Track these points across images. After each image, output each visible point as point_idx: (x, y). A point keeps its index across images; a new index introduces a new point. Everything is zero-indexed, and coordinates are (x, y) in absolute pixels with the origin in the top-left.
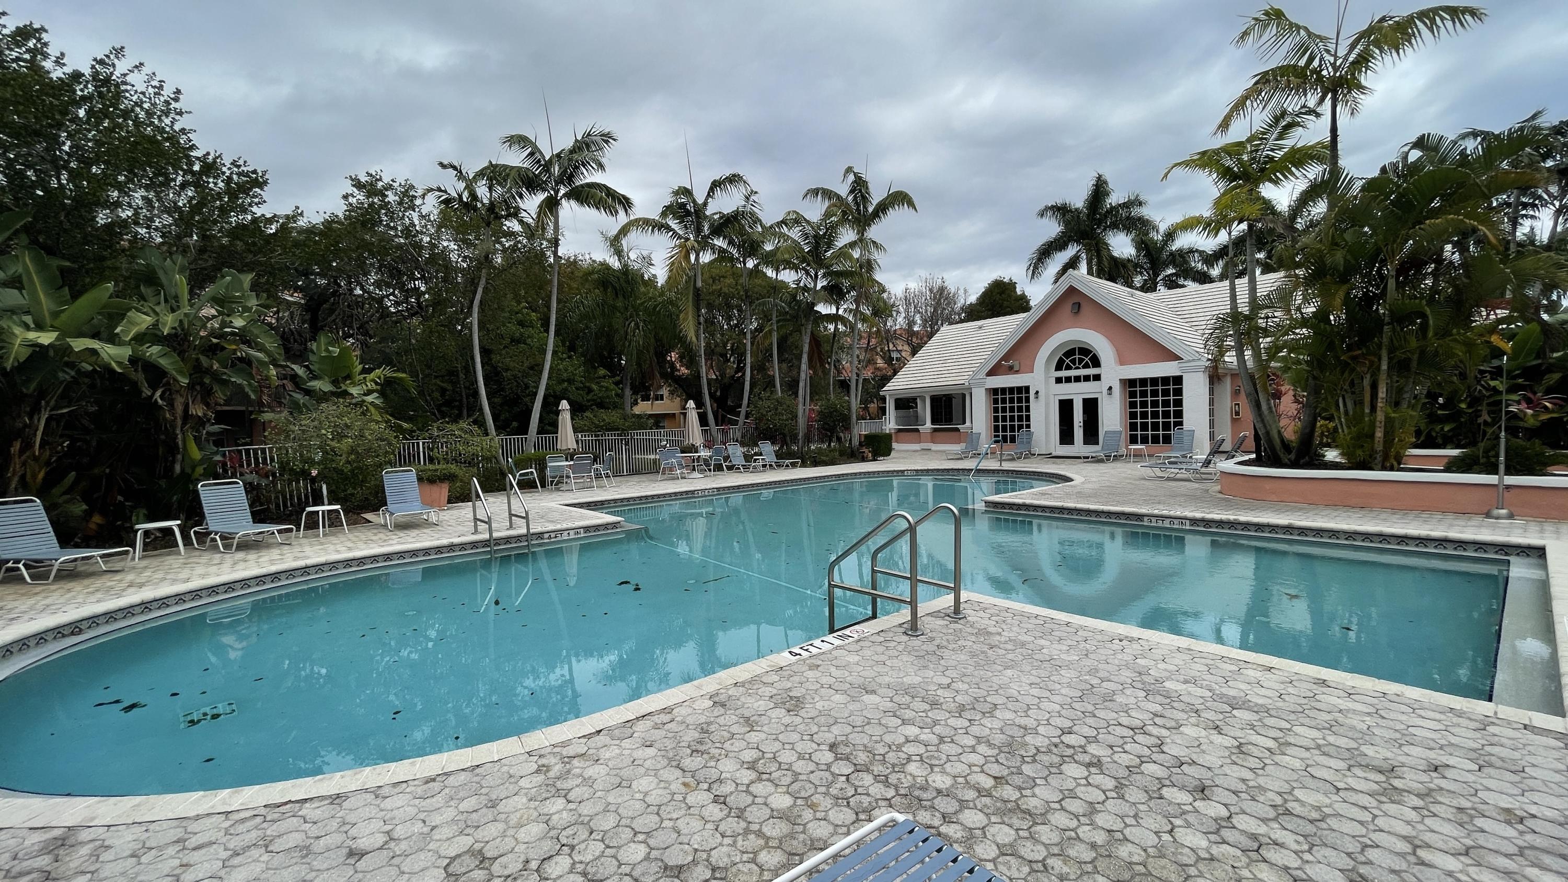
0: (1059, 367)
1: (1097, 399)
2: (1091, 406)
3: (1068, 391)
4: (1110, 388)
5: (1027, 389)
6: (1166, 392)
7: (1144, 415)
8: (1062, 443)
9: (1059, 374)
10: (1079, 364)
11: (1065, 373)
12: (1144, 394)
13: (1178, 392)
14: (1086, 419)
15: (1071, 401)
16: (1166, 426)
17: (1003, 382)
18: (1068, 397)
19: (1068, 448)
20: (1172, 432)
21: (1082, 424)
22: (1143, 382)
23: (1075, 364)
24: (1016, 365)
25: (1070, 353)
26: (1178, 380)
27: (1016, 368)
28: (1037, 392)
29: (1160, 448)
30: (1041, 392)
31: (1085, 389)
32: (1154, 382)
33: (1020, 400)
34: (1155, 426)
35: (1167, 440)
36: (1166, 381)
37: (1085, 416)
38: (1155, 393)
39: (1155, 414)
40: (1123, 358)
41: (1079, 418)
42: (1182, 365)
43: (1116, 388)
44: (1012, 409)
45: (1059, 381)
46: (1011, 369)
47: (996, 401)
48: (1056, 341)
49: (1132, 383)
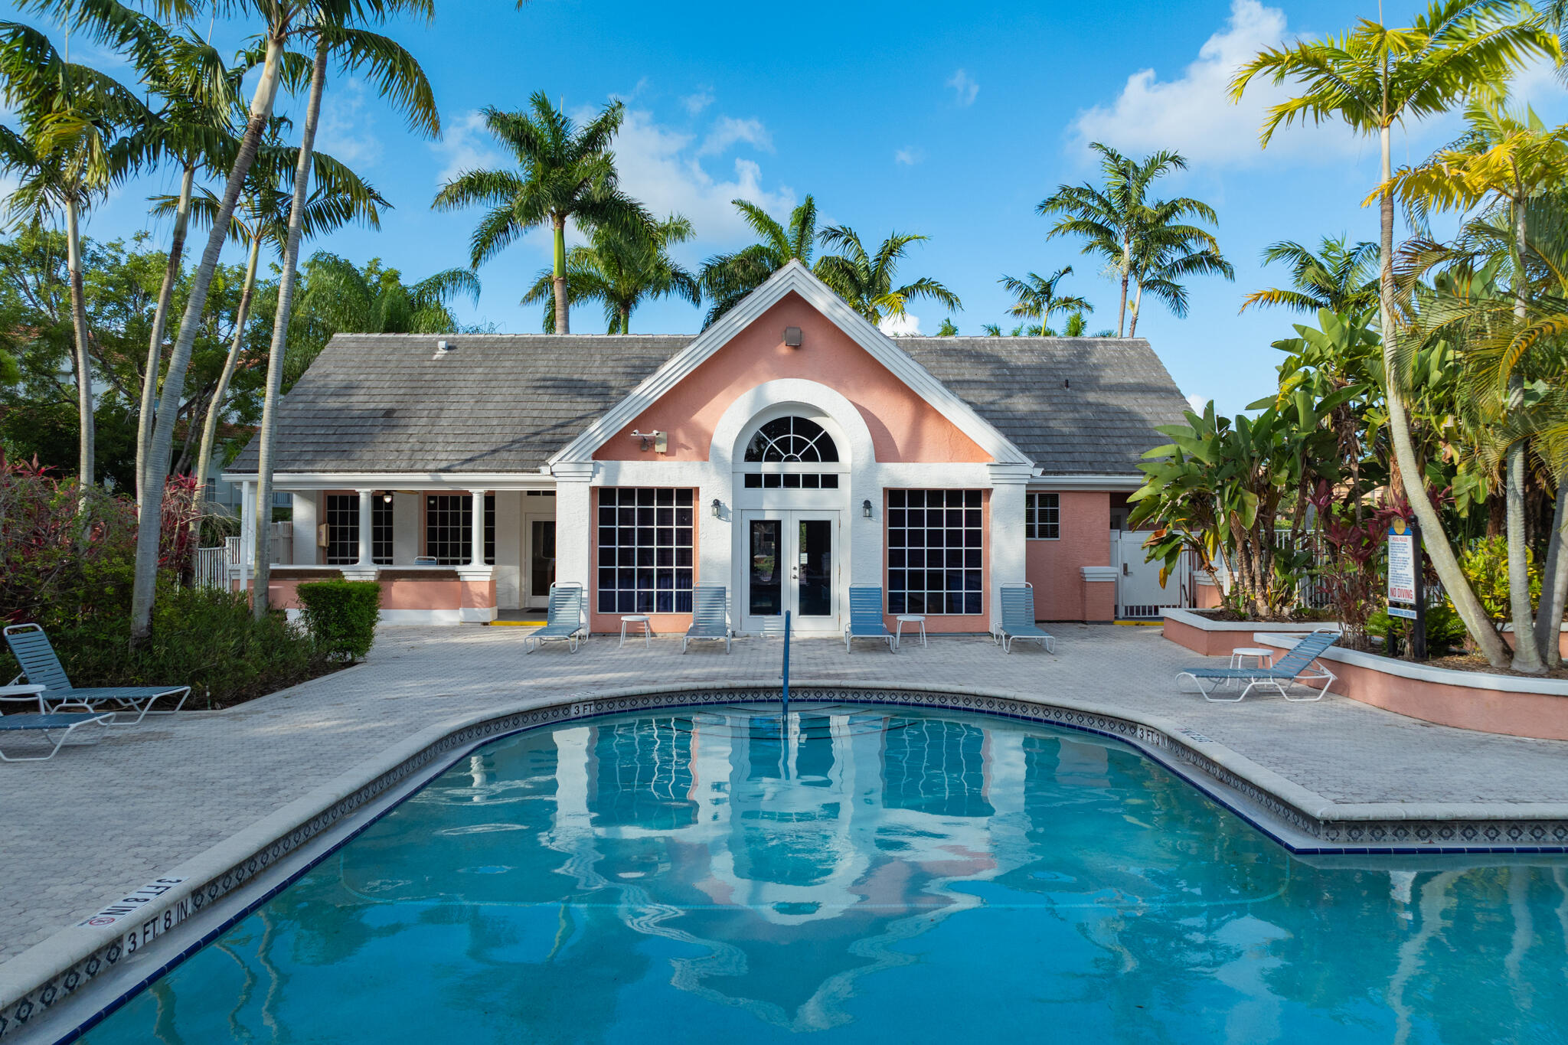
0: (751, 456)
1: (829, 523)
2: (817, 536)
3: (770, 504)
4: (867, 504)
5: (687, 495)
6: (954, 518)
7: (916, 558)
8: (754, 611)
9: (753, 468)
10: (796, 451)
11: (768, 468)
12: (916, 518)
13: (975, 518)
14: (805, 561)
15: (778, 524)
16: (954, 580)
17: (633, 474)
18: (770, 516)
19: (771, 625)
20: (964, 591)
21: (796, 573)
22: (916, 495)
23: (787, 451)
24: (661, 441)
25: (777, 427)
26: (975, 496)
27: (660, 448)
28: (717, 503)
29: (947, 621)
30: (727, 502)
31: (805, 503)
32: (935, 496)
33: (664, 517)
34: (935, 580)
35: (954, 607)
36: (954, 496)
37: (805, 556)
38: (935, 518)
39: (935, 558)
40: (883, 449)
41: (793, 559)
42: (995, 470)
43: (879, 504)
44: (646, 537)
45: (752, 481)
46: (645, 449)
47: (606, 517)
48: (759, 396)
49: (895, 496)
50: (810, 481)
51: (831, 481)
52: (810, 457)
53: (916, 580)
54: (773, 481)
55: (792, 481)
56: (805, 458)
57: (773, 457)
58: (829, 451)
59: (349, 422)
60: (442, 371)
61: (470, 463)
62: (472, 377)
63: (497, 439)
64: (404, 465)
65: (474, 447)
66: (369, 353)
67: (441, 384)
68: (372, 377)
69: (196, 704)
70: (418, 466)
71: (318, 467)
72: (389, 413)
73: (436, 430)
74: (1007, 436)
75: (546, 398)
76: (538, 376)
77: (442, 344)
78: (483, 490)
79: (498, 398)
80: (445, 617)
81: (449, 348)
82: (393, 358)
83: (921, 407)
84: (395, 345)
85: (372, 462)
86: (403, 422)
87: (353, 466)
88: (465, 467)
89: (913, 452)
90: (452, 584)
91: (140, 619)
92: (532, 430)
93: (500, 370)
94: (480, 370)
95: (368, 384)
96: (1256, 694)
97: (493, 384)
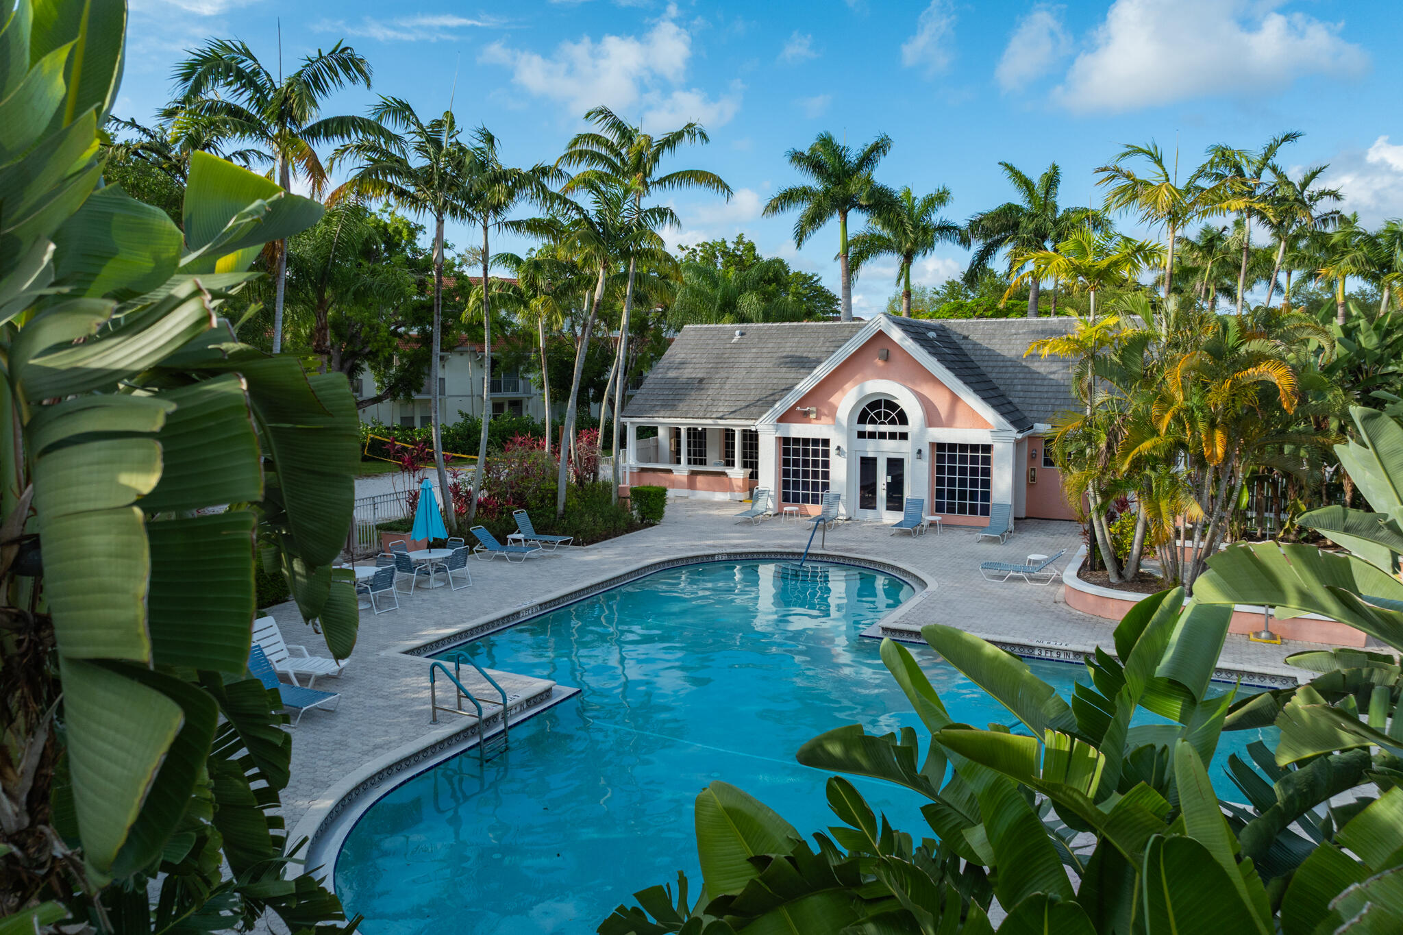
0: (862, 420)
1: (903, 459)
2: (895, 466)
3: (871, 448)
4: (920, 452)
5: (826, 442)
6: (974, 460)
7: (952, 482)
8: (862, 507)
9: (862, 428)
10: (885, 419)
11: (869, 428)
12: (952, 459)
13: (987, 460)
14: (890, 481)
15: (874, 459)
16: (973, 496)
17: (798, 430)
18: (870, 455)
19: (869, 513)
20: (979, 503)
21: (885, 487)
22: (952, 447)
23: (880, 419)
24: (813, 412)
25: (875, 405)
26: (987, 448)
27: (813, 416)
28: (839, 448)
29: (966, 519)
30: (844, 448)
31: (890, 448)
32: (963, 447)
33: (816, 453)
34: (963, 495)
35: (973, 511)
36: (975, 448)
37: (890, 477)
38: (963, 459)
39: (963, 483)
40: (932, 418)
41: (883, 479)
42: (994, 434)
43: (926, 451)
44: (806, 463)
45: (861, 435)
46: (804, 417)
47: (786, 452)
48: (861, 390)
49: (940, 446)
50: (893, 436)
51: (904, 436)
52: (892, 422)
53: (952, 494)
54: (872, 435)
55: (882, 435)
56: (890, 423)
57: (873, 421)
58: (903, 419)
59: (681, 386)
60: (735, 351)
61: (733, 413)
62: (749, 355)
63: (751, 399)
64: (701, 415)
65: (738, 403)
66: (699, 339)
67: (731, 360)
68: (698, 356)
69: (576, 543)
70: (708, 416)
71: (661, 414)
72: (701, 381)
73: (723, 391)
74: (1002, 414)
75: (784, 370)
76: (785, 354)
77: (737, 332)
78: (740, 428)
79: (759, 370)
80: (720, 496)
81: (742, 334)
82: (711, 342)
83: (955, 399)
84: (715, 332)
85: (687, 412)
86: (707, 386)
87: (677, 414)
88: (731, 416)
89: (950, 422)
90: (724, 478)
91: (560, 507)
92: (771, 392)
93: (765, 350)
94: (754, 350)
95: (695, 360)
96: (1012, 579)
97: (759, 360)
